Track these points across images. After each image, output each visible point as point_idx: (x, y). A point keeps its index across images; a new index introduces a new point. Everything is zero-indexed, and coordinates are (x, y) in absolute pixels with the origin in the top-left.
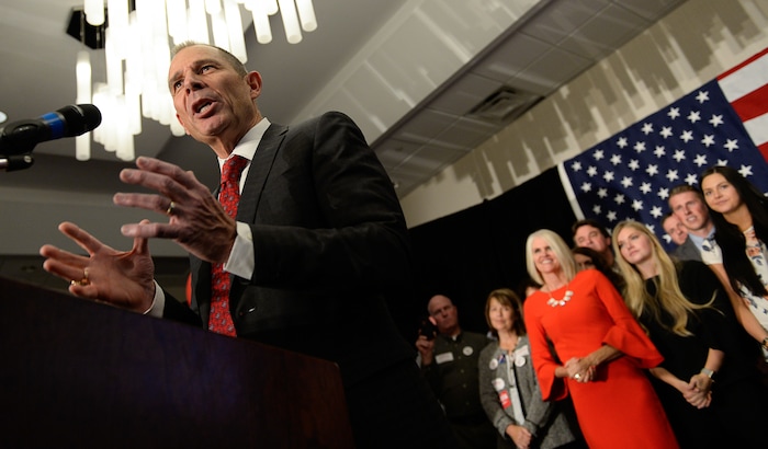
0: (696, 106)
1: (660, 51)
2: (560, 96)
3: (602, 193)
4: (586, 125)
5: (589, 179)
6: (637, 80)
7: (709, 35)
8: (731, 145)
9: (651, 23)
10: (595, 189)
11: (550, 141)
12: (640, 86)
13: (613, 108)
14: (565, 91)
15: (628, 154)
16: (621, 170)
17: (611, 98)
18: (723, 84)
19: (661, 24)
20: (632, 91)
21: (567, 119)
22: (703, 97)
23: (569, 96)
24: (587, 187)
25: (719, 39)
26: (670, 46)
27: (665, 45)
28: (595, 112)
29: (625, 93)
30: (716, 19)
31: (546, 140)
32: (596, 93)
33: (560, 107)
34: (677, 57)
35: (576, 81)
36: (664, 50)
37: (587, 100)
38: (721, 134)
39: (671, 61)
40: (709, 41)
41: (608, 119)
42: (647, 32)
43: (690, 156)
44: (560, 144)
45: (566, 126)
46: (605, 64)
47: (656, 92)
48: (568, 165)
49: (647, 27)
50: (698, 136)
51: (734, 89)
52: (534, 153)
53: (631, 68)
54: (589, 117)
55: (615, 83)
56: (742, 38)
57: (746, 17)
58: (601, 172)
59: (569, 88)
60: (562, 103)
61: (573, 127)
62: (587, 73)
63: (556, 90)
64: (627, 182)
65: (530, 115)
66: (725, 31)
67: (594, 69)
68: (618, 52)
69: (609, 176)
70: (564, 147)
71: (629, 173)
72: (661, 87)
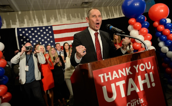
0: (48, 29)
1: (42, 15)
2: (18, 13)
3: (24, 37)
4: (22, 22)
5: (22, 33)
6: (37, 18)
7: (51, 17)
8: (51, 37)
9: (43, 10)
10: (23, 36)
11: (12, 21)
12: (37, 20)
13: (30, 21)
14: (20, 13)
15: (33, 32)
16: (30, 34)
17: (30, 19)
18: (53, 27)
19: (44, 11)
20: (35, 20)
21: (18, 19)
22: (49, 27)
23: (20, 14)
24: (21, 35)
25: (52, 19)
26: (44, 16)
27: (44, 15)
28: (25, 20)
29: (33, 20)
30: (53, 16)
31: (11, 21)
32: (27, 16)
33: (17, 15)
34: (45, 18)
35: (23, 12)
36: (43, 16)
37: (24, 17)
38: (50, 35)
39: (44, 18)
40: (51, 18)
41: (28, 23)
42: (41, 11)
43: (44, 36)
44: (14, 23)
45: (17, 20)
46: (31, 12)
47: (39, 22)
48: (18, 29)
49: (42, 10)
50: (47, 33)
51: (54, 28)
52: (6, 22)
53: (36, 16)
54: (24, 21)
55: (32, 17)
56: (55, 21)
57: (57, 18)
58: (26, 33)
59: (21, 13)
60: (18, 15)
61: (19, 21)
62: (27, 12)
63: (18, 11)
64: (31, 37)
65: (8, 13)
66: (54, 18)
67: (28, 12)
68: (35, 11)
69: (27, 34)
70: (15, 24)
71: (32, 35)
72: (40, 22)
